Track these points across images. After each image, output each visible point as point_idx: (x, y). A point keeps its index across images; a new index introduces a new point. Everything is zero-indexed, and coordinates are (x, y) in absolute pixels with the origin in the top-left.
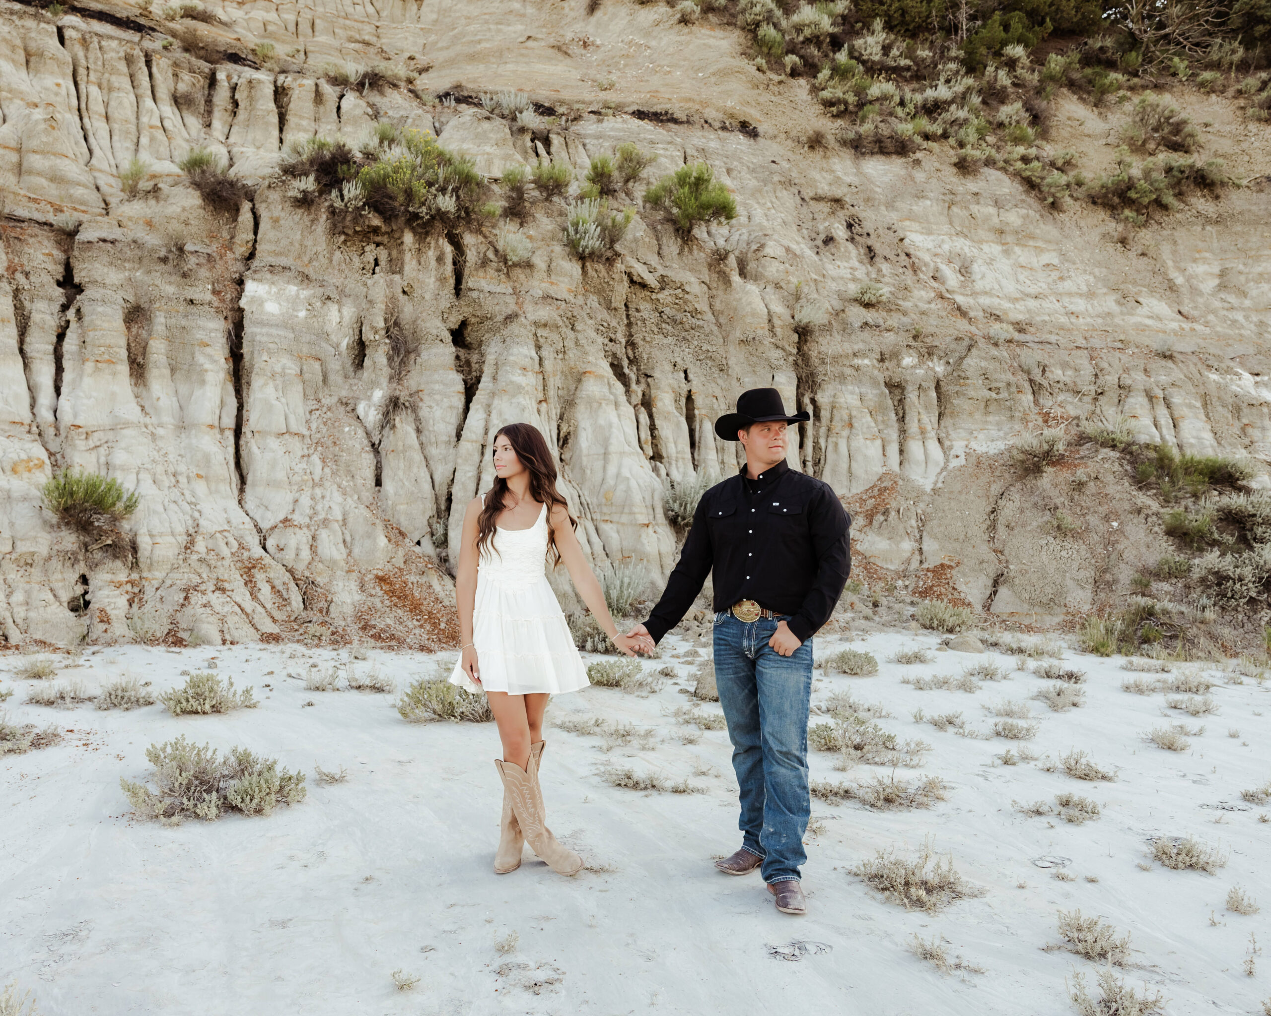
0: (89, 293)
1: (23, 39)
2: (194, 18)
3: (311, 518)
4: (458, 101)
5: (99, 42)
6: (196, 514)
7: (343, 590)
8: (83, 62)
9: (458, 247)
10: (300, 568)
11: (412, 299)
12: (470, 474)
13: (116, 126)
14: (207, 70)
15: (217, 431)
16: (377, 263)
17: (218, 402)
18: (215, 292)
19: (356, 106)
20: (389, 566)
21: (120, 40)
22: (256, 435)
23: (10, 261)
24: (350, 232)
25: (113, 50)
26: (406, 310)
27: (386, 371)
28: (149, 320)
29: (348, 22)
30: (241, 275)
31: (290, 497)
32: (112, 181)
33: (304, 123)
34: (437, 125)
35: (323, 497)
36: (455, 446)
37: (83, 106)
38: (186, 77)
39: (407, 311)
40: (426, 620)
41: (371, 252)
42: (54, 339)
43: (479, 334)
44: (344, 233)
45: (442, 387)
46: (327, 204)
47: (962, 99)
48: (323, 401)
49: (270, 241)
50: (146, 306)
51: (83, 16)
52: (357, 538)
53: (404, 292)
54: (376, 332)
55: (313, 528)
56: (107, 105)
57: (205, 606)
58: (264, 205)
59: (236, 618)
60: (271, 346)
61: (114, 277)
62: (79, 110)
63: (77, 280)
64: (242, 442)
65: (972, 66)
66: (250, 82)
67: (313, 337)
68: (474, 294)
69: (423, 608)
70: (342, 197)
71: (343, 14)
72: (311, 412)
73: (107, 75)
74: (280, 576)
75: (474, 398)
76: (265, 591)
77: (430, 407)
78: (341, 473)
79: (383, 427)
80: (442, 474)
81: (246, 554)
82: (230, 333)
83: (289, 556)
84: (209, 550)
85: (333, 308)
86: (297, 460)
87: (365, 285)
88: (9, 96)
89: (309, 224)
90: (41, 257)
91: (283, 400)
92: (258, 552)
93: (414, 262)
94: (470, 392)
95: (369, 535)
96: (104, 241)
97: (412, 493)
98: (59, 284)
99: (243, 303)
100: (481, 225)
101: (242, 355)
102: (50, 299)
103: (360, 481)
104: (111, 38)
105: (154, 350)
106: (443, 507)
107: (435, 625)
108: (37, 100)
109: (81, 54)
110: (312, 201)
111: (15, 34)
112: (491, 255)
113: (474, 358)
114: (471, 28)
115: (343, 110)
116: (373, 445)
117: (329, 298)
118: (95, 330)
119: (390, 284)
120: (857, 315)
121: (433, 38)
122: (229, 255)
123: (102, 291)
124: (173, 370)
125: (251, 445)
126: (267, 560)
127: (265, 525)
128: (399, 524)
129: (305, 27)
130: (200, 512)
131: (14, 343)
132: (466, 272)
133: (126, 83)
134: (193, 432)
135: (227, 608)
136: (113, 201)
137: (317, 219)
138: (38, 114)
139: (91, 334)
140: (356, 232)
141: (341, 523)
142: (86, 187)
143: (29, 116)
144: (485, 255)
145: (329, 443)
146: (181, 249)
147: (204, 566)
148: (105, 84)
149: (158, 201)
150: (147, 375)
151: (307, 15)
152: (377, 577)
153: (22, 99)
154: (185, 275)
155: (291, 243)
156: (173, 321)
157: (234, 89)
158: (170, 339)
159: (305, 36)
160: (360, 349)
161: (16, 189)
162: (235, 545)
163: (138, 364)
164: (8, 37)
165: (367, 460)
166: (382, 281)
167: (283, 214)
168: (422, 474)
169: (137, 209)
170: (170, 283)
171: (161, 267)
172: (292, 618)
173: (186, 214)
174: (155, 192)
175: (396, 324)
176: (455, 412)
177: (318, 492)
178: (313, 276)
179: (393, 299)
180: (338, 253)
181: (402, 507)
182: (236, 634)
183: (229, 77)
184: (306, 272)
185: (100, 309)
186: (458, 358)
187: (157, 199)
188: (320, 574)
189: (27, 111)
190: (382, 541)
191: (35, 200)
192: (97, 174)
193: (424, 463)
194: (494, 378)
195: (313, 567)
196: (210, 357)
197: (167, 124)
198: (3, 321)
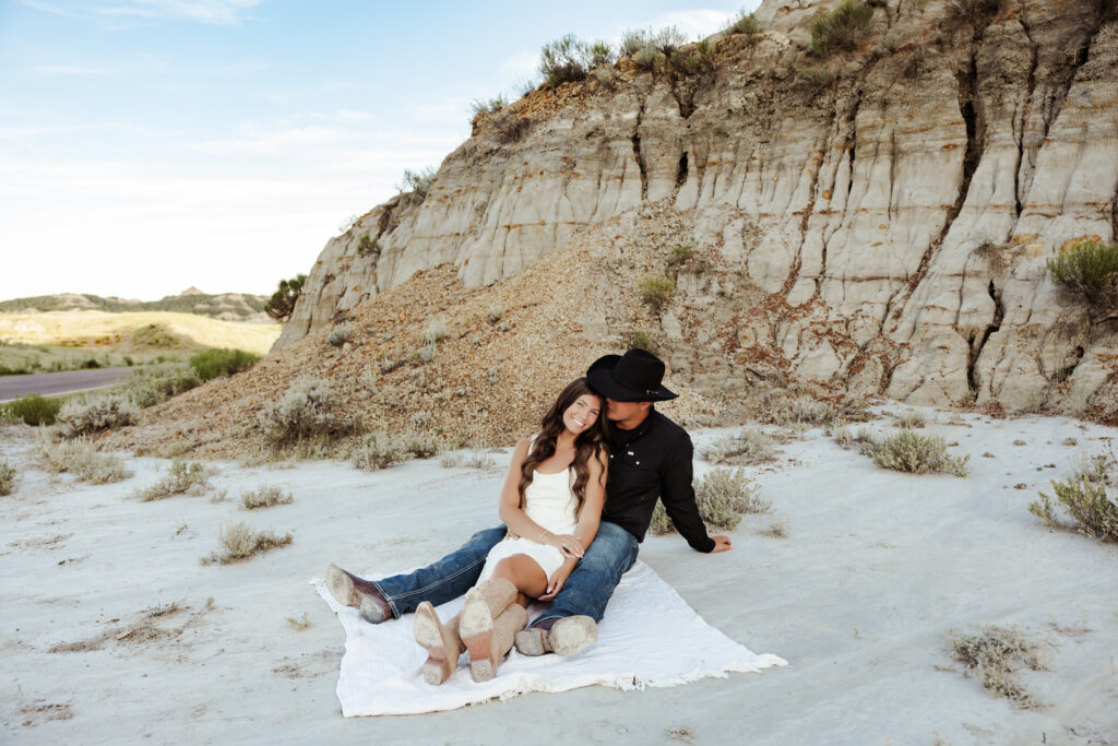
198: (1102, 107)
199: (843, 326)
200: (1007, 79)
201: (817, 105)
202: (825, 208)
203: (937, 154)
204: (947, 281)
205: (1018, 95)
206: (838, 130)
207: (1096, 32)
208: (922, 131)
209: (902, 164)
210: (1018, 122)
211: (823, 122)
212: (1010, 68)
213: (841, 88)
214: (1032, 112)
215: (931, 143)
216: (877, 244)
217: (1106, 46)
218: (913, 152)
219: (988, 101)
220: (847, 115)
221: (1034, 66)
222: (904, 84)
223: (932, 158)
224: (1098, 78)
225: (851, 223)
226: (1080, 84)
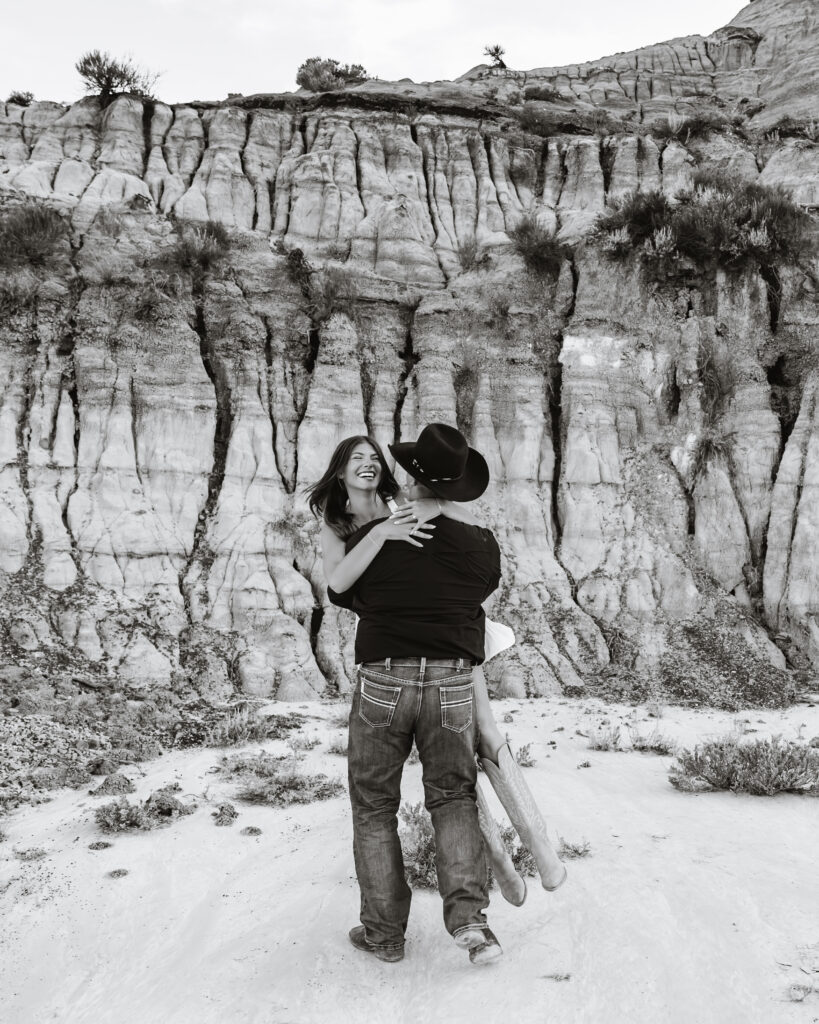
0: (426, 361)
1: (384, 141)
2: (536, 98)
3: (622, 568)
4: (784, 135)
5: (445, 134)
6: (513, 567)
7: (650, 643)
8: (432, 153)
9: (774, 283)
10: (609, 618)
11: (725, 340)
12: (786, 518)
13: (458, 207)
14: (540, 144)
15: (535, 484)
16: (690, 306)
17: (537, 456)
18: (536, 350)
19: (676, 155)
20: (699, 617)
21: (463, 128)
22: (572, 486)
23: (360, 339)
24: (663, 278)
25: (457, 138)
26: (720, 351)
27: (700, 415)
28: (476, 382)
29: (684, 78)
30: (560, 332)
31: (602, 547)
32: (453, 257)
33: (628, 179)
34: (760, 162)
35: (634, 547)
36: (771, 489)
37: (431, 192)
38: (521, 152)
39: (722, 350)
40: (734, 675)
41: (684, 296)
42: (394, 406)
43: (797, 369)
44: (656, 280)
45: (756, 427)
46: (640, 254)
48: (638, 449)
49: (587, 296)
50: (473, 369)
51: (439, 113)
52: (667, 588)
53: (718, 333)
54: (689, 377)
55: (623, 579)
56: (451, 189)
57: (512, 659)
58: (582, 262)
59: (541, 671)
60: (586, 397)
61: (446, 344)
62: (428, 197)
63: (415, 351)
64: (559, 494)
66: (578, 148)
67: (628, 386)
68: (791, 329)
69: (732, 662)
70: (654, 244)
71: (680, 71)
72: (625, 461)
73: (451, 162)
74: (588, 627)
75: (790, 437)
76: (573, 642)
77: (744, 449)
78: (653, 521)
79: (696, 473)
80: (756, 517)
81: (557, 605)
82: (549, 389)
83: (598, 608)
84: (522, 602)
85: (647, 355)
86: (610, 510)
87: (679, 329)
88: (370, 192)
89: (624, 275)
90: (386, 332)
91: (597, 451)
92: (568, 603)
93: (728, 302)
94: (786, 430)
95: (678, 585)
96: (439, 312)
97: (725, 540)
98: (401, 355)
99: (561, 359)
100: (797, 256)
101: (560, 408)
102: (392, 370)
103: (672, 530)
104: (455, 128)
105: (479, 410)
106: (758, 554)
107: (743, 681)
108: (391, 193)
109: (430, 147)
110: (627, 253)
111: (376, 138)
112: (808, 286)
113: (792, 395)
114: (805, 61)
115: (665, 161)
116: (686, 491)
117: (643, 346)
118: (428, 395)
119: (703, 327)
121: (768, 78)
122: (550, 313)
123: (434, 358)
124: (497, 428)
125: (568, 498)
126: (577, 611)
127: (577, 576)
128: (712, 572)
129: (643, 90)
130: (516, 564)
131: (360, 413)
132: (782, 305)
133: (467, 166)
134: (514, 486)
135: (534, 661)
136: (452, 274)
137: (632, 270)
138: (392, 205)
139: (424, 399)
140: (669, 278)
141: (651, 573)
142: (429, 264)
143: (384, 208)
144: (801, 285)
145: (643, 491)
146: (504, 313)
147: (516, 618)
148: (449, 169)
149: (487, 270)
150: (473, 434)
151: (646, 77)
152: (686, 629)
153: (380, 194)
154: (508, 337)
155: (608, 296)
156: (497, 380)
157: (563, 156)
158: (493, 399)
159: (644, 98)
160: (675, 395)
161: (370, 274)
162: (547, 596)
163: (466, 424)
164: (370, 141)
165: (680, 508)
166: (695, 324)
167: (599, 269)
168: (736, 520)
169: (470, 279)
170: (495, 346)
171: (488, 331)
172: (598, 671)
173: (511, 279)
174: (486, 262)
175: (710, 366)
176: (770, 453)
177: (630, 541)
178: (628, 325)
179: (705, 341)
180: (652, 302)
181: (714, 556)
182: (541, 687)
183: (559, 147)
184: (621, 322)
185: (432, 375)
186: (774, 396)
187: (487, 268)
188: (627, 626)
189: (383, 204)
190: (692, 591)
191: (386, 282)
192: (440, 252)
193: (738, 508)
194: (811, 415)
195: (621, 618)
196: (530, 412)
197: (503, 198)
198: (351, 393)
199: (145, 613)
200: (245, 343)
201: (10, 326)
202: (48, 462)
203: (192, 413)
204: (253, 560)
205: (259, 363)
206: (48, 363)
207: (326, 318)
208: (168, 385)
209: (147, 418)
210: (264, 392)
211: (19, 349)
212: (250, 334)
213: (42, 311)
214: (277, 384)
215: (182, 401)
216: (141, 512)
217: (338, 334)
218: (161, 407)
219: (229, 364)
220: (57, 346)
221: (270, 337)
222: (136, 326)
223: (186, 417)
224: (342, 364)
225: (91, 484)
226: (325, 366)
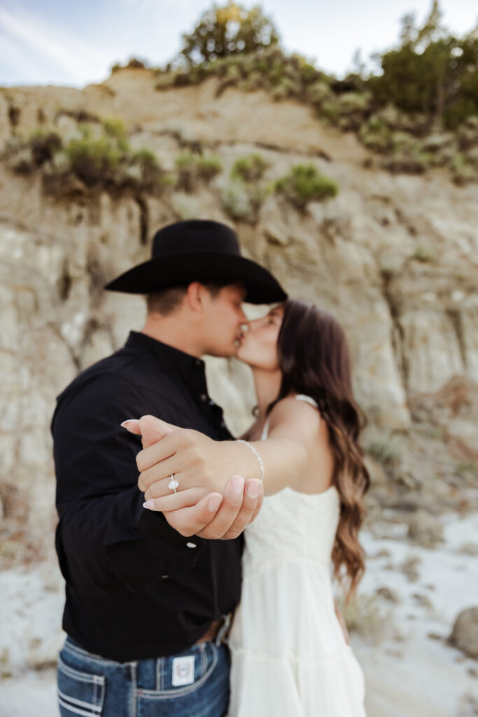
9: (144, 208)
11: (108, 245)
16: (80, 218)
24: (59, 194)
27: (87, 300)
35: (29, 405)
39: (104, 254)
41: (75, 210)
44: (55, 195)
46: (41, 172)
47: (447, 144)
53: (102, 239)
54: (79, 270)
55: (18, 434)
65: (449, 126)
67: (26, 273)
70: (53, 165)
78: (47, 383)
79: (83, 344)
85: (44, 250)
87: (70, 233)
93: (110, 217)
100: (161, 193)
110: (29, 170)
116: (75, 359)
117: (41, 242)
119: (91, 234)
120: (418, 267)
132: (151, 226)
140: (64, 195)
145: (39, 358)
155: (12, 202)
160: (66, 283)
166: (84, 230)
175: (96, 264)
178: (28, 225)
179: (93, 245)
180: (49, 210)
184: (23, 223)
